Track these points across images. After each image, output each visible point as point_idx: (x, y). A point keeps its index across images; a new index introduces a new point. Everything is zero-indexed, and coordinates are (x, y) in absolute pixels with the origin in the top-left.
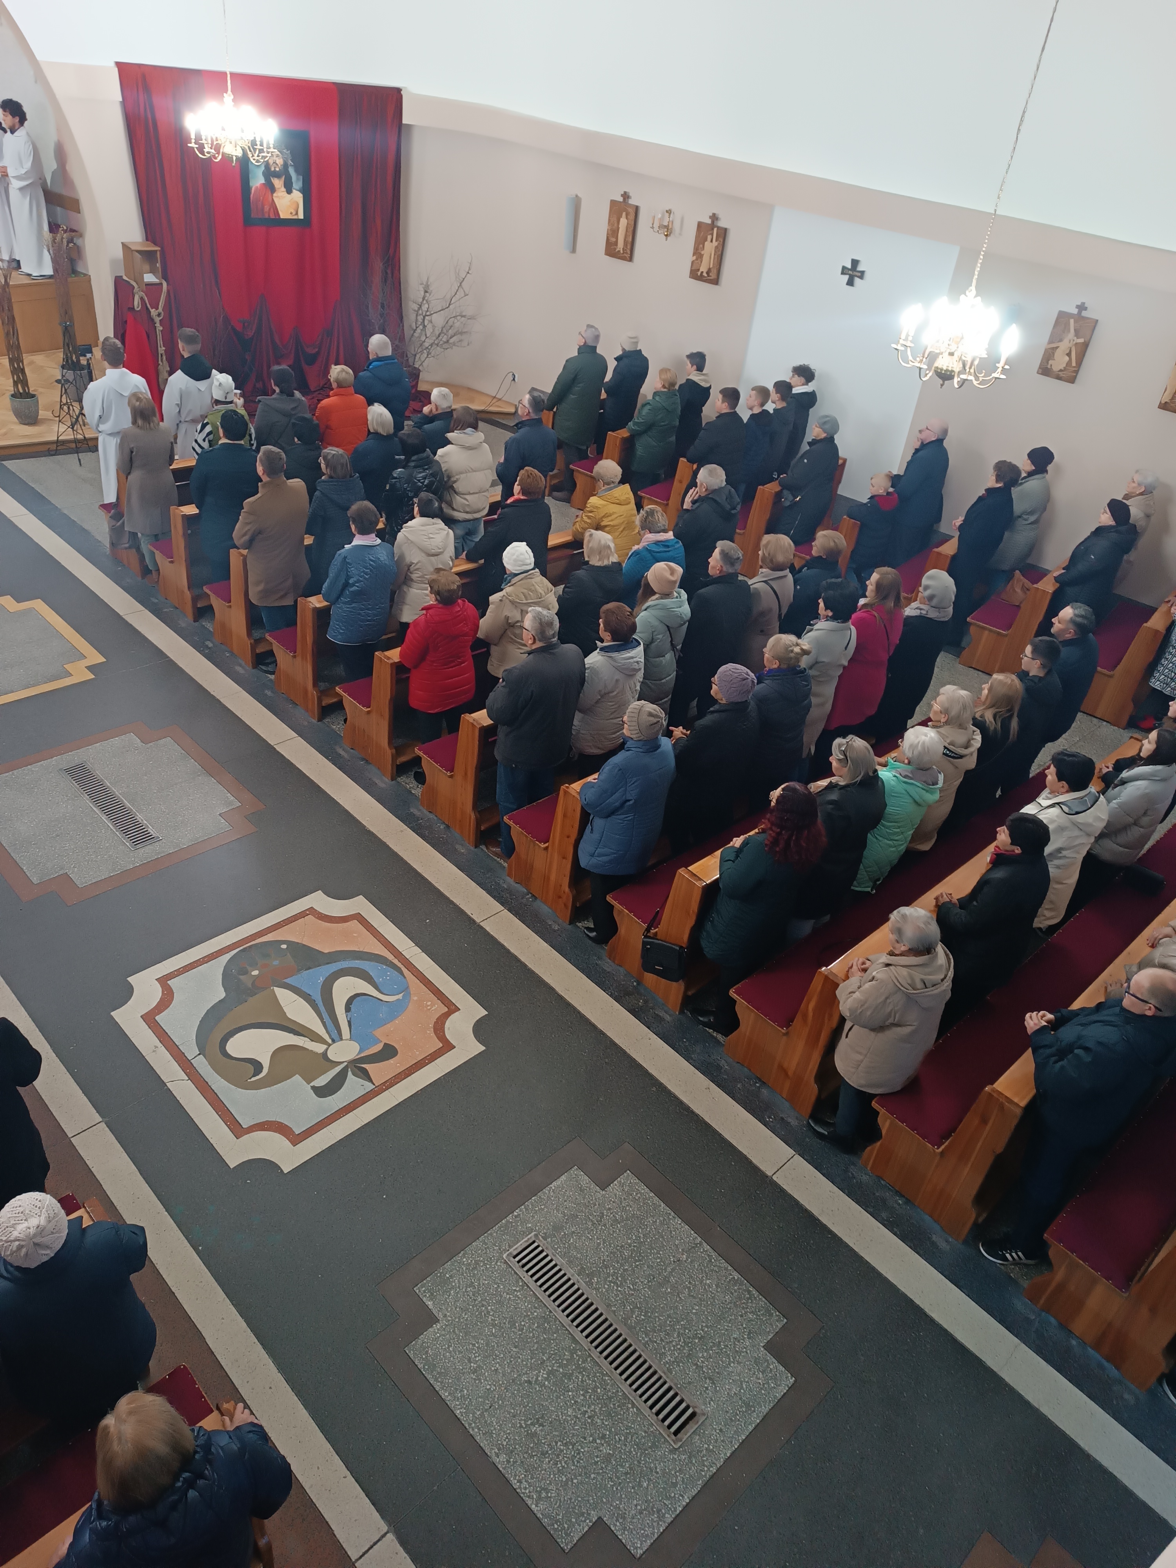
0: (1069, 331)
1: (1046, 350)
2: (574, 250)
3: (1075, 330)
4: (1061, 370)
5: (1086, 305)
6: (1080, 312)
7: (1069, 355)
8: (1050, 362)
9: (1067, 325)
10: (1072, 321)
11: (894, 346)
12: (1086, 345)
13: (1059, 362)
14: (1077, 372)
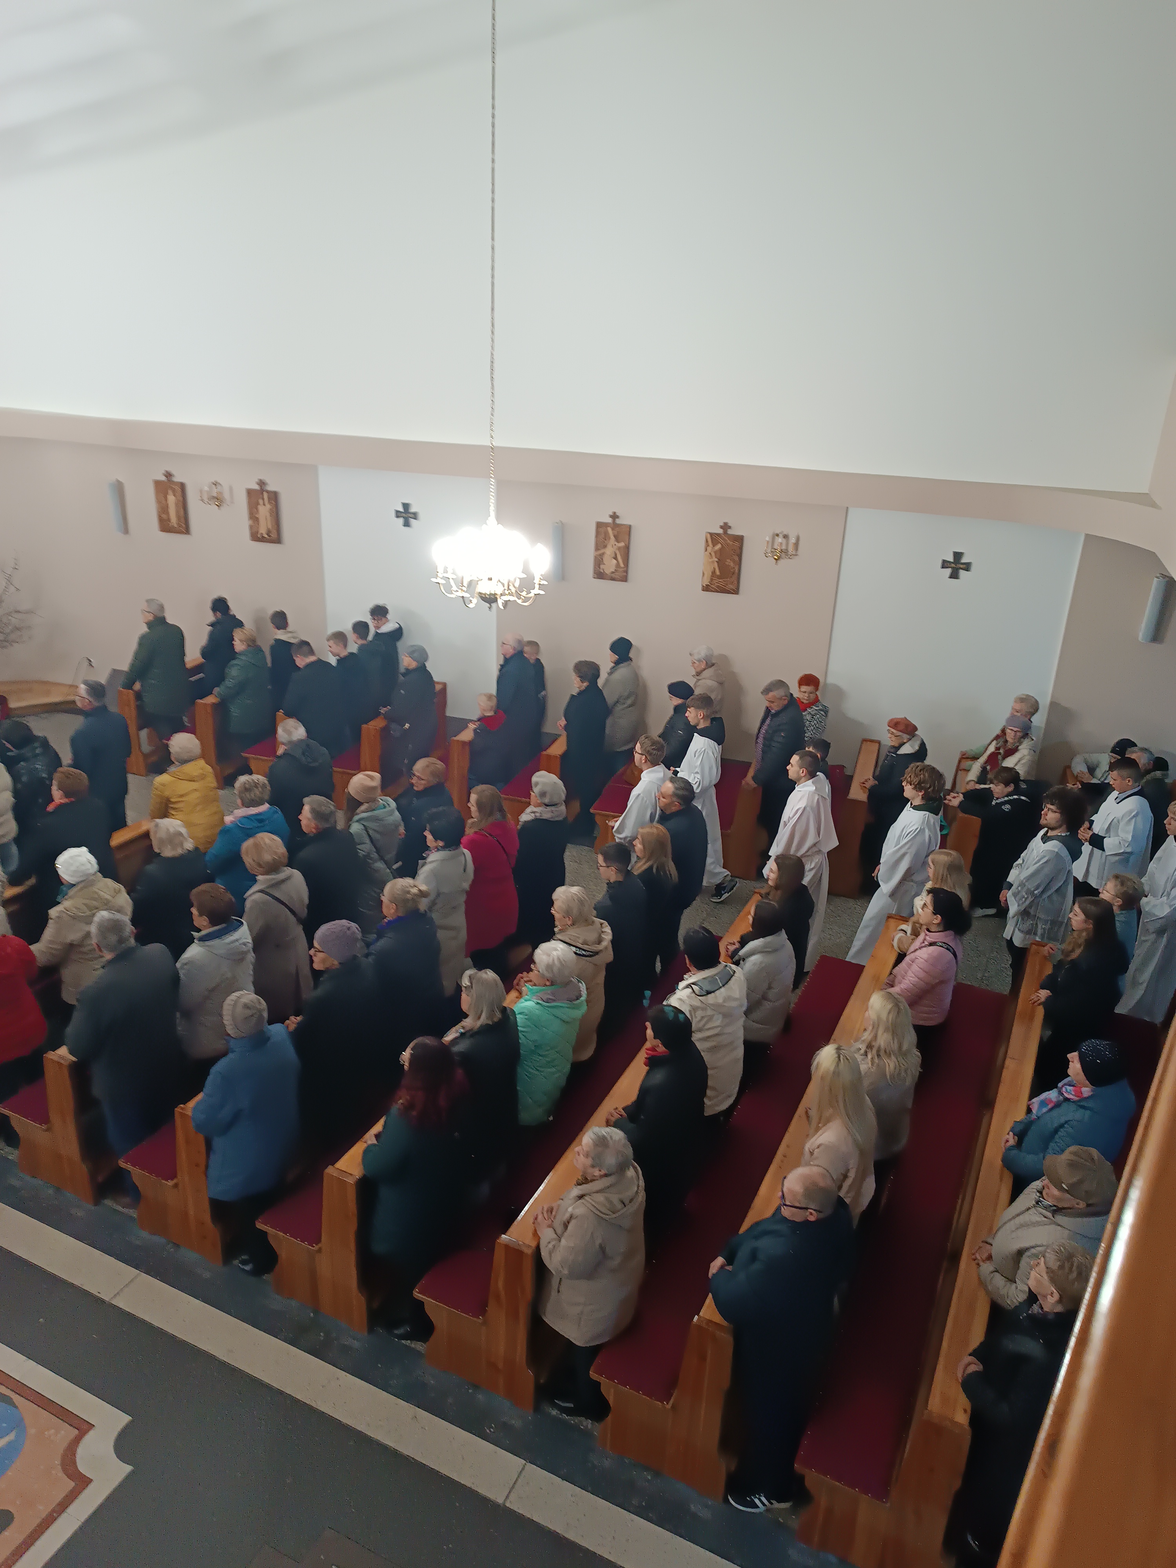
0: (610, 538)
1: (596, 557)
2: (126, 531)
3: (615, 536)
4: (613, 573)
5: (617, 514)
6: (614, 521)
7: (616, 558)
8: (602, 566)
9: (606, 534)
10: (609, 529)
11: (434, 580)
12: (627, 548)
13: (609, 566)
14: (626, 572)
